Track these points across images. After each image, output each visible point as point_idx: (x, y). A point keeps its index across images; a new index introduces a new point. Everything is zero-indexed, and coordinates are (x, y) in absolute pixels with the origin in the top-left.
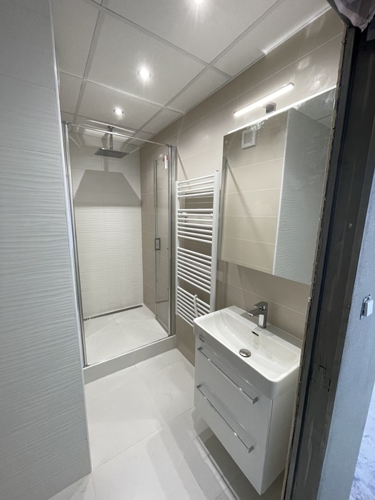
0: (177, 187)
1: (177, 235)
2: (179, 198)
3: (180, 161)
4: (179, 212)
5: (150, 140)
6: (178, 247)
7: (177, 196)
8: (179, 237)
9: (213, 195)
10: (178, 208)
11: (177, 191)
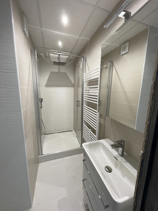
0: (85, 76)
1: (84, 99)
5: (77, 56)
6: (84, 105)
7: (85, 80)
10: (85, 87)
11: (85, 78)
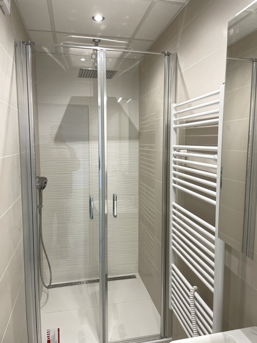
0: (173, 112)
1: (172, 184)
2: (175, 129)
3: (181, 74)
4: (175, 149)
5: (148, 51)
6: (173, 202)
7: (173, 126)
8: (174, 188)
9: (217, 123)
10: (174, 144)
11: (173, 119)
